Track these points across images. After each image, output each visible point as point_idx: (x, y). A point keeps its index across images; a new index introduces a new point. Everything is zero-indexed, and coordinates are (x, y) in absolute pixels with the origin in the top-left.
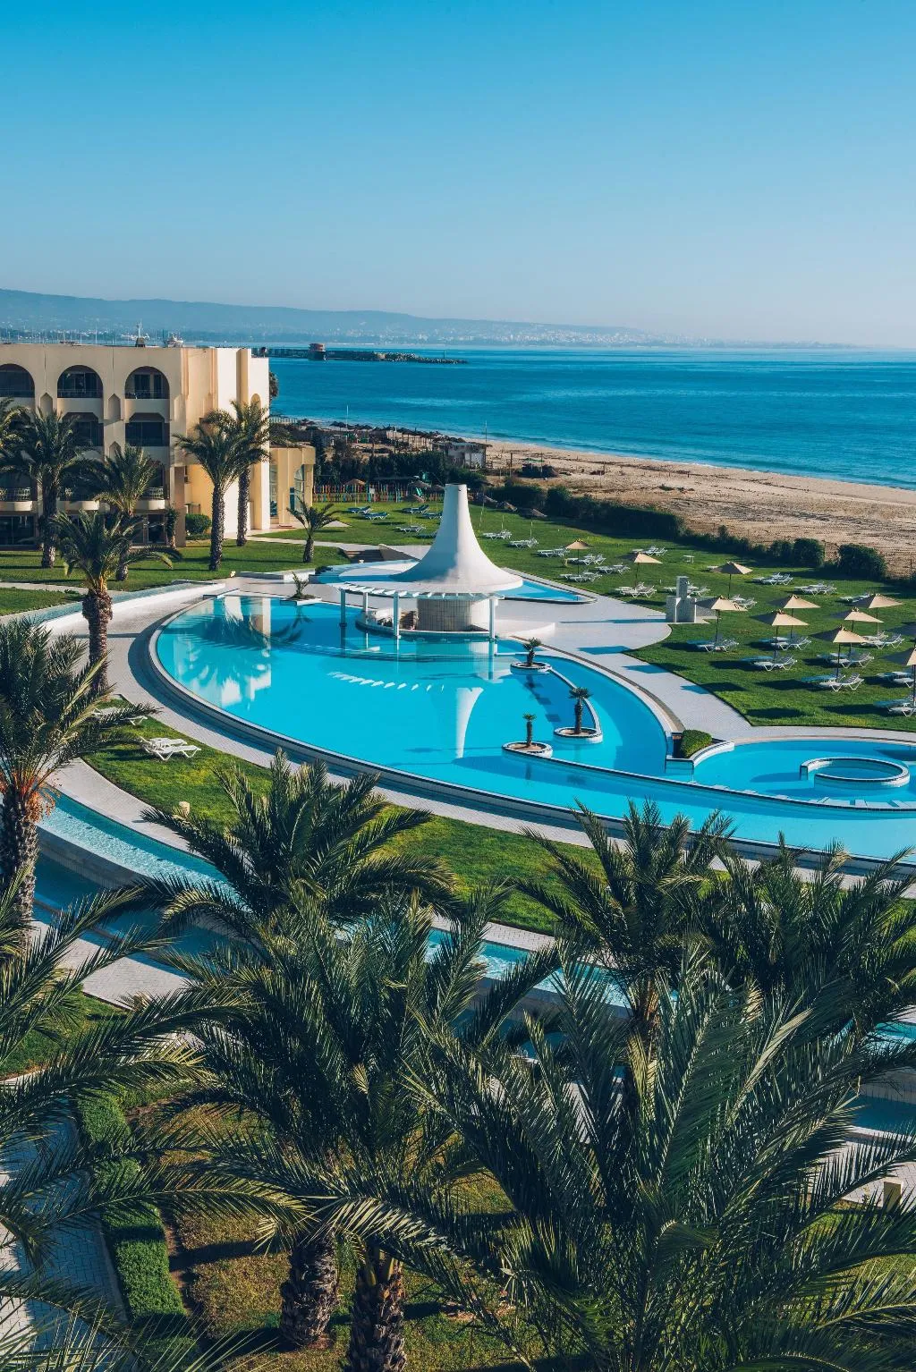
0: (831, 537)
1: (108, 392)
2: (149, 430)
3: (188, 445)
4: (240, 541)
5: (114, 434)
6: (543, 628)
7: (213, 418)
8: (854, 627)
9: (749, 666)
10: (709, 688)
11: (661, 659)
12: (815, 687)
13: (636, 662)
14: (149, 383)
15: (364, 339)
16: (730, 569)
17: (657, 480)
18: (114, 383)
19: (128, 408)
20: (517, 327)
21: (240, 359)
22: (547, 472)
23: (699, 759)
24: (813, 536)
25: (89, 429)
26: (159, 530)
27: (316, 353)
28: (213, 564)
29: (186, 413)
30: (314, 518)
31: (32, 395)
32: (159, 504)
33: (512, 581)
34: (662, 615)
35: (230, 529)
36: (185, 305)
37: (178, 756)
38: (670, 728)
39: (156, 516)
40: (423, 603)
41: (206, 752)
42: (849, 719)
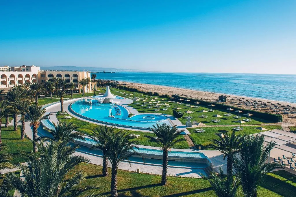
0: (153, 91)
1: (71, 77)
2: (76, 81)
3: (80, 83)
4: (87, 93)
5: (72, 81)
6: (118, 102)
7: (83, 79)
8: (152, 101)
9: (141, 106)
10: (135, 109)
11: (131, 105)
12: (147, 108)
13: (128, 106)
14: (75, 76)
15: (110, 71)
16: (141, 95)
17: (138, 85)
18: (71, 76)
19: (73, 78)
20: (127, 70)
21: (87, 73)
22: (126, 85)
23: (131, 117)
24: (151, 91)
25: (68, 81)
26: (77, 92)
27: (104, 72)
28: (83, 95)
29: (80, 79)
30: (95, 90)
31: (62, 77)
32: (77, 89)
33: (115, 97)
34: (133, 100)
35: (86, 92)
36: (90, 67)
37: (69, 118)
38: (129, 113)
39: (77, 90)
40: (105, 100)
41: (73, 118)
42: (150, 112)
